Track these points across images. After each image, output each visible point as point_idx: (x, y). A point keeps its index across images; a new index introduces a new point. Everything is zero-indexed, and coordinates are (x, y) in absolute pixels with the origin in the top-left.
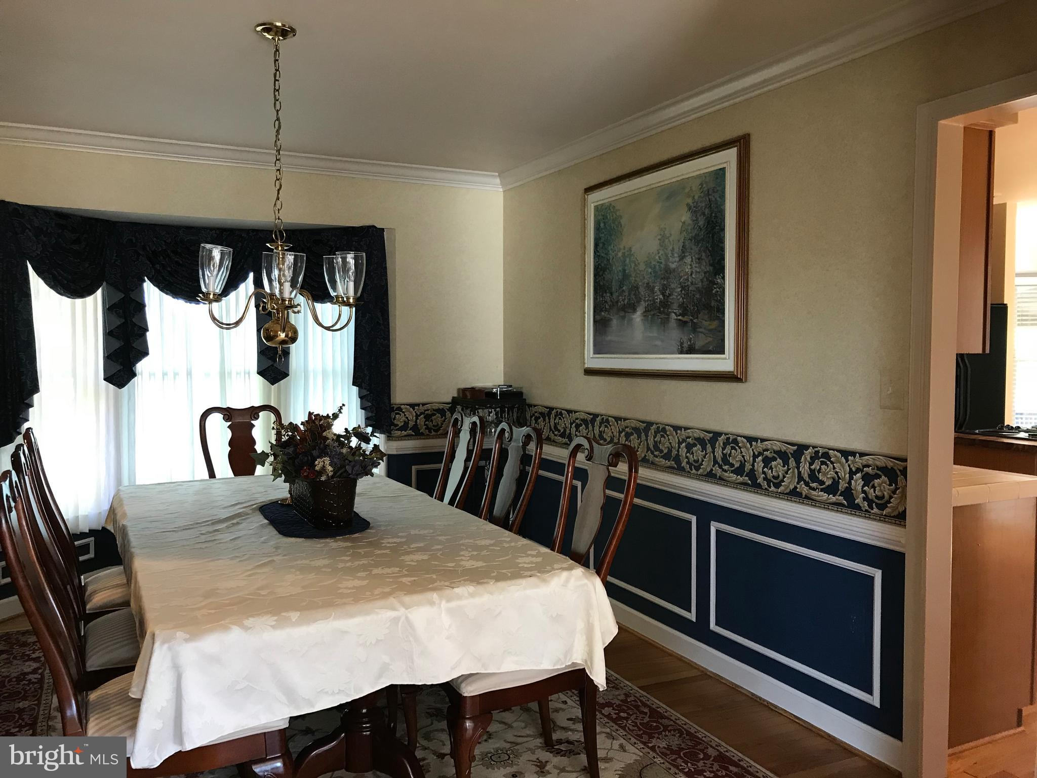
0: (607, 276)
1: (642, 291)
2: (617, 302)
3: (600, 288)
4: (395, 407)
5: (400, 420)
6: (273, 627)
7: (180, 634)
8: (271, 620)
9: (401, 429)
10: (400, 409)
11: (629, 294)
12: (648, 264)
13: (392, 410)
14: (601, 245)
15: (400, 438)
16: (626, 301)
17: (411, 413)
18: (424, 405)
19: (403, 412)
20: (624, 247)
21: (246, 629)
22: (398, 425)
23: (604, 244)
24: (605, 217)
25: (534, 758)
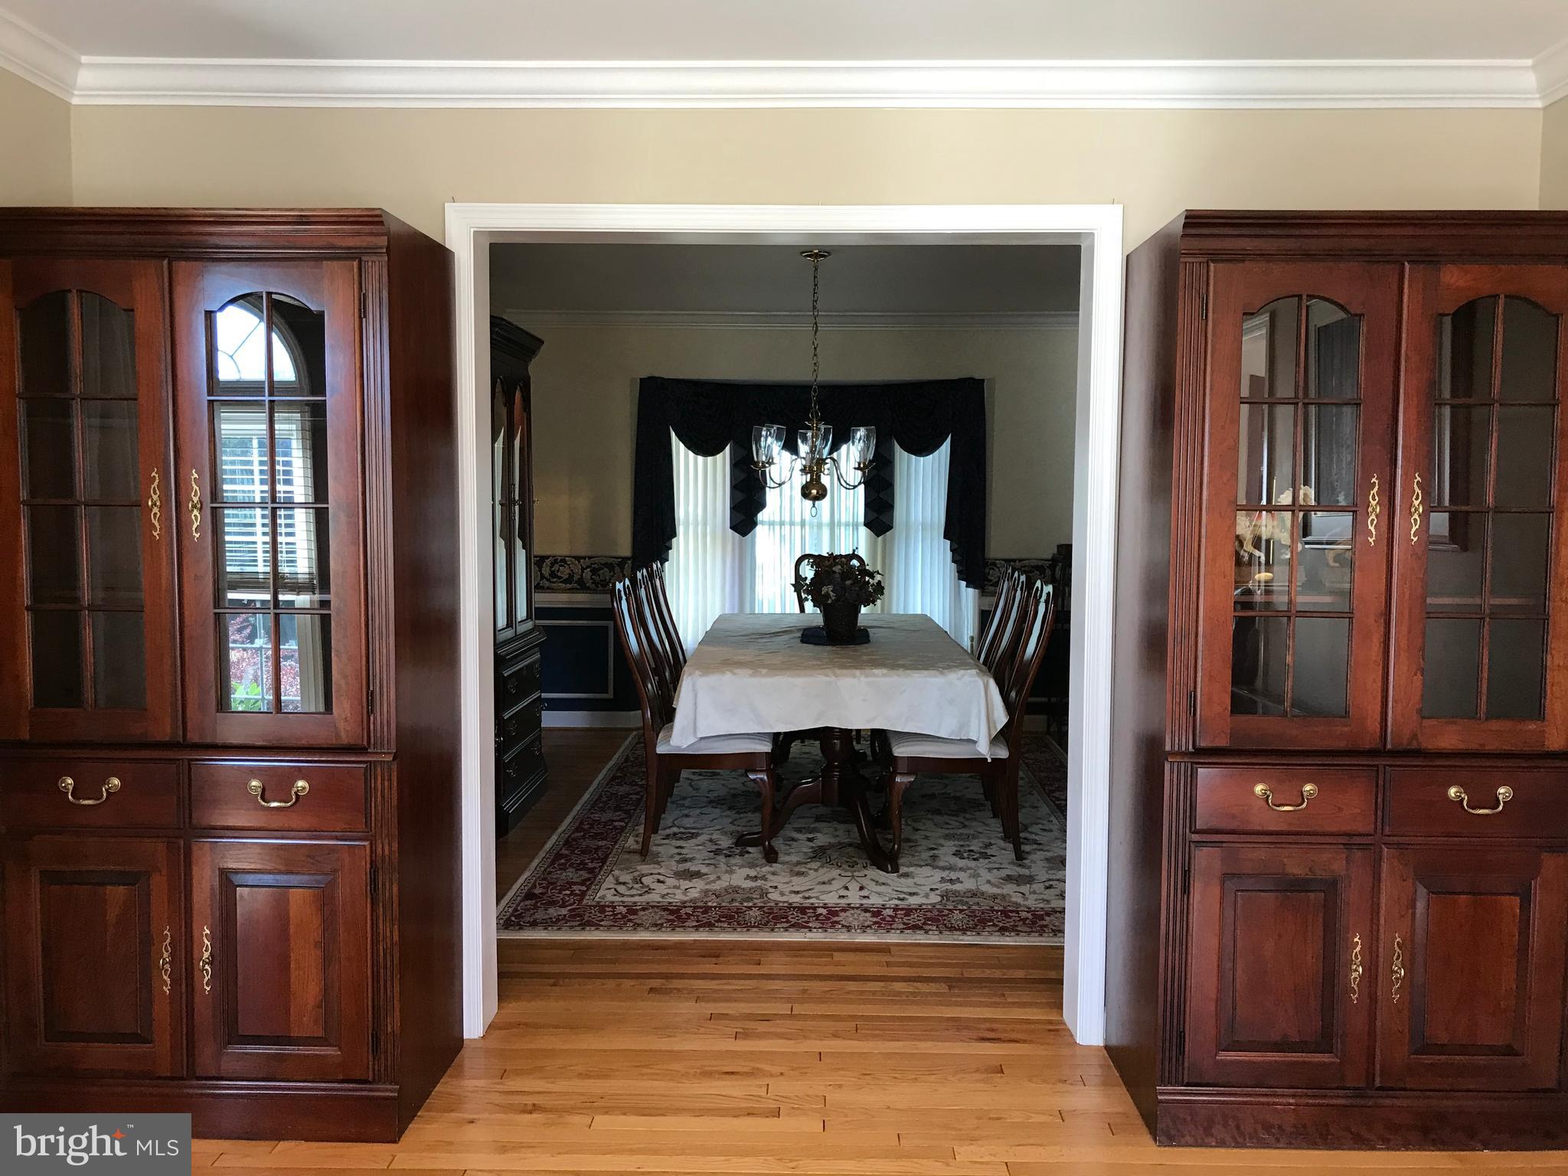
6: (750, 675)
7: (697, 672)
8: (750, 672)
10: (995, 564)
13: (986, 565)
18: (1020, 560)
21: (735, 674)
25: (988, 841)
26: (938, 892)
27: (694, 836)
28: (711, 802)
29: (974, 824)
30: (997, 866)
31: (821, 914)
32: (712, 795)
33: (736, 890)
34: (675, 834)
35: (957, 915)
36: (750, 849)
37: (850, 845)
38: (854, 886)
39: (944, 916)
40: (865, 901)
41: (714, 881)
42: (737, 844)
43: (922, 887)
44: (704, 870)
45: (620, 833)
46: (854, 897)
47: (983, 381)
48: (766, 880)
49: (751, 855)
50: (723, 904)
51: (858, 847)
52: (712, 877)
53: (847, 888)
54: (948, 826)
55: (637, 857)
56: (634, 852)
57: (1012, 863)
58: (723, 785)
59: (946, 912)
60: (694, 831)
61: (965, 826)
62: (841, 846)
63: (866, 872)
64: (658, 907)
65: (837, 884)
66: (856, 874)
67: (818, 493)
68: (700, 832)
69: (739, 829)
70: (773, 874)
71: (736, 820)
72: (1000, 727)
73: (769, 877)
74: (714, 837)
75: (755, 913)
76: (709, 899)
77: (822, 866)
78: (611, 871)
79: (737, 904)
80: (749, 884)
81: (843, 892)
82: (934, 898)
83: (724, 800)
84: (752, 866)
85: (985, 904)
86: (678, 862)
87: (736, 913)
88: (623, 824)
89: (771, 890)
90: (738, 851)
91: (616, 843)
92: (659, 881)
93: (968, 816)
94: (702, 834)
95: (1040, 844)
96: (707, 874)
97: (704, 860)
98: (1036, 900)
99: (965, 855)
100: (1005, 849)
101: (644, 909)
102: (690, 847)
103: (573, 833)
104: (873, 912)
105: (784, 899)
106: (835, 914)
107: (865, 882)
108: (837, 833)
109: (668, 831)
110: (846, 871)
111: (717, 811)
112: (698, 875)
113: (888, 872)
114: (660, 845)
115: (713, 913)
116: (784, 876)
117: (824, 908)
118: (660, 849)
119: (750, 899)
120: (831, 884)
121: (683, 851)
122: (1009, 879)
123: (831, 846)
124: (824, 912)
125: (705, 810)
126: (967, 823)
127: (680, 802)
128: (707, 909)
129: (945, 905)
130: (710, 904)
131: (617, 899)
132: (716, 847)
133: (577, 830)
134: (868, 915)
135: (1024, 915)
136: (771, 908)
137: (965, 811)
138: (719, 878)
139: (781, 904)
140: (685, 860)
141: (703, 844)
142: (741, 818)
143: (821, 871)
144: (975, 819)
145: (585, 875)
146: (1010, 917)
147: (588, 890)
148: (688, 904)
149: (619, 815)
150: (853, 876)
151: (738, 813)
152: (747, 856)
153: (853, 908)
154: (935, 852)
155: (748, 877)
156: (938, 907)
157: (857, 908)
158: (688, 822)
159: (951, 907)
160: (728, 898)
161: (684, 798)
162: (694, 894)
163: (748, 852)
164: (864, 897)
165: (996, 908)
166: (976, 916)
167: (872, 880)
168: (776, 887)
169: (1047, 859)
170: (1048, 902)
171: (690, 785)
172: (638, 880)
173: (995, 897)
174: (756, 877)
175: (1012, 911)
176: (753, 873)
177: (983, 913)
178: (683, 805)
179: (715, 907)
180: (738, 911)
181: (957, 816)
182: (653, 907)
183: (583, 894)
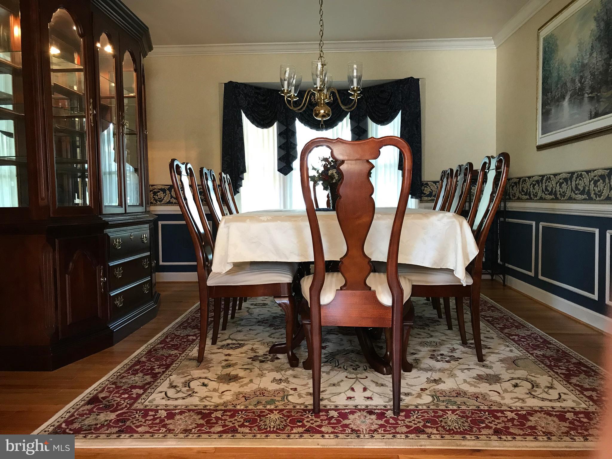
0: (549, 81)
1: (569, 84)
2: (554, 97)
3: (545, 91)
4: (424, 183)
5: (427, 191)
9: (428, 196)
10: (427, 184)
11: (562, 89)
12: (572, 66)
13: (422, 185)
14: (546, 63)
15: (427, 201)
16: (559, 95)
17: (434, 186)
19: (429, 186)
20: (559, 59)
22: (426, 194)
23: (548, 61)
24: (549, 43)
25: (451, 347)
26: (427, 392)
27: (241, 346)
28: (259, 322)
29: (437, 334)
30: (467, 367)
31: (333, 417)
32: (260, 318)
33: (262, 392)
34: (228, 345)
35: (451, 417)
36: (279, 356)
37: (352, 351)
38: (358, 388)
39: (441, 417)
40: (369, 402)
41: (246, 384)
42: (270, 352)
43: (414, 388)
44: (241, 373)
45: (190, 345)
46: (360, 400)
47: (418, 80)
48: (288, 382)
49: (279, 361)
50: (250, 407)
51: (358, 353)
52: (246, 381)
53: (353, 389)
54: (420, 336)
55: (195, 363)
56: (194, 359)
57: (477, 364)
58: (268, 311)
59: (440, 413)
60: (242, 342)
61: (431, 336)
62: (346, 353)
63: (366, 374)
64: (193, 410)
65: (345, 385)
66: (359, 376)
67: (325, 112)
68: (246, 342)
69: (274, 340)
70: (295, 377)
71: (272, 334)
72: (471, 258)
73: (291, 380)
74: (255, 346)
75: (275, 416)
76: (239, 402)
77: (332, 370)
78: (171, 375)
79: (261, 407)
80: (274, 387)
81: (350, 394)
82: (427, 399)
83: (267, 320)
84: (278, 369)
85: (472, 404)
86: (223, 367)
87: (259, 416)
88: (195, 338)
89: (292, 392)
90: (270, 358)
91: (183, 352)
92: (204, 385)
93: (431, 329)
94: (247, 344)
95: (489, 348)
96: (243, 378)
97: (243, 365)
98: (512, 399)
99: (439, 358)
100: (466, 353)
101: (181, 413)
102: (236, 355)
103: (158, 344)
104: (377, 414)
105: (300, 401)
106: (344, 416)
107: (367, 382)
108: (343, 342)
109: (225, 343)
110: (351, 373)
111: (262, 328)
112: (235, 378)
113: (384, 375)
114: (213, 353)
115: (239, 418)
116: (304, 379)
117: (336, 410)
118: (213, 356)
119: (272, 402)
120: (339, 385)
121: (230, 358)
122: (480, 378)
123: (338, 352)
124: (335, 414)
125: (253, 328)
126: (432, 334)
127: (238, 322)
128: (234, 412)
129: (437, 405)
130: (238, 407)
131: (164, 402)
132: (255, 354)
133: (161, 343)
134: (374, 417)
135: (510, 415)
136: (289, 411)
137: (428, 325)
138: (251, 381)
139: (298, 407)
140: (229, 366)
141: (246, 352)
142: (276, 332)
143: (333, 373)
144: (437, 331)
145: (148, 378)
146: (498, 418)
147: (143, 394)
148: (220, 408)
149: (195, 332)
150: (357, 378)
151: (275, 329)
152: (276, 361)
153: (360, 410)
154: (416, 356)
155: (274, 380)
156: (432, 407)
157: (364, 410)
158: (239, 336)
159: (444, 408)
160: (254, 400)
161: (242, 320)
162: (228, 397)
163: (278, 358)
164: (368, 398)
165: (482, 408)
166: (468, 417)
167: (372, 381)
168: (295, 389)
169: (501, 361)
170: (523, 400)
171: (248, 311)
172: (187, 384)
173: (476, 397)
174: (280, 380)
175: (497, 411)
176: (278, 376)
177: (473, 413)
178: (240, 325)
179: (242, 410)
180: (261, 415)
181: (424, 329)
182: (189, 410)
183: (139, 396)
